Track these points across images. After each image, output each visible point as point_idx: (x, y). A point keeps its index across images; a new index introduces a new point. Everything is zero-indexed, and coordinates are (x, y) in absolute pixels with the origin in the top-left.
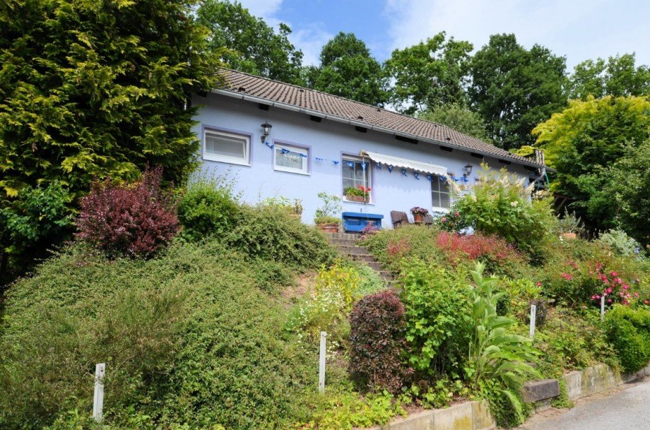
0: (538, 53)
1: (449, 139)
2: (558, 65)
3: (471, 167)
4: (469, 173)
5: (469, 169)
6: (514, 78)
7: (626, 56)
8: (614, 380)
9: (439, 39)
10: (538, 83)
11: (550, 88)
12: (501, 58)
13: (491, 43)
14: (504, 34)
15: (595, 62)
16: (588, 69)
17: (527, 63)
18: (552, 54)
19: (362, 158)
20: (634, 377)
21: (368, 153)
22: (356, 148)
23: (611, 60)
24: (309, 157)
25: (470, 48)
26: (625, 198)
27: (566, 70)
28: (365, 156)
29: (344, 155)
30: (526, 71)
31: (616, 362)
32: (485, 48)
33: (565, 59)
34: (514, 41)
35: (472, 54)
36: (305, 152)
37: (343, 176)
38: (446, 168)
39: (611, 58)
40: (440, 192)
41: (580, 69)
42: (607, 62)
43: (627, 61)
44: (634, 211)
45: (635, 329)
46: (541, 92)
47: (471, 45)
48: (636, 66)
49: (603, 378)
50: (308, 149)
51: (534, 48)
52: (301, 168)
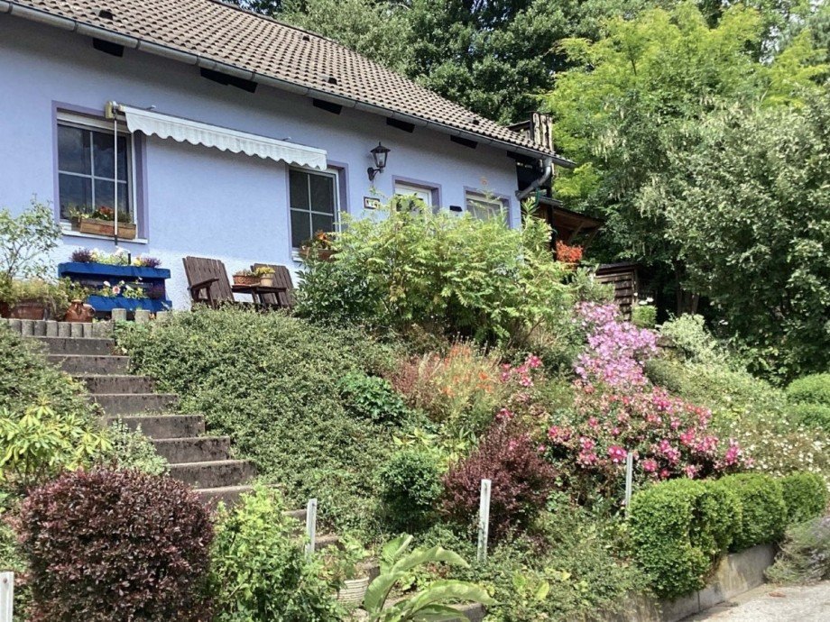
1: (332, 81)
3: (386, 151)
4: (381, 167)
5: (381, 157)
19: (112, 121)
21: (123, 109)
28: (119, 117)
37: (60, 168)
38: (324, 152)
40: (311, 212)
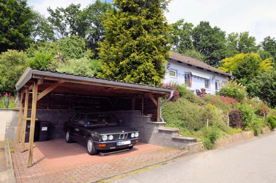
0: (216, 30)
2: (223, 34)
5: (214, 77)
6: (209, 39)
7: (246, 32)
8: (269, 130)
9: (182, 21)
10: (217, 41)
11: (221, 44)
12: (204, 31)
13: (200, 24)
14: (205, 22)
15: (235, 33)
16: (232, 35)
17: (213, 33)
18: (221, 30)
20: (272, 130)
22: (188, 70)
23: (241, 34)
24: (177, 73)
25: (193, 26)
26: (259, 88)
27: (226, 37)
28: (190, 73)
29: (185, 72)
30: (213, 36)
31: (270, 127)
32: (198, 26)
33: (225, 32)
34: (209, 24)
35: (193, 28)
36: (175, 72)
37: (185, 79)
39: (241, 33)
40: (206, 84)
41: (230, 36)
42: (239, 34)
43: (246, 34)
44: (261, 92)
45: (274, 120)
46: (218, 45)
47: (193, 25)
48: (249, 37)
49: (267, 130)
50: (177, 71)
51: (215, 28)
52: (175, 76)
